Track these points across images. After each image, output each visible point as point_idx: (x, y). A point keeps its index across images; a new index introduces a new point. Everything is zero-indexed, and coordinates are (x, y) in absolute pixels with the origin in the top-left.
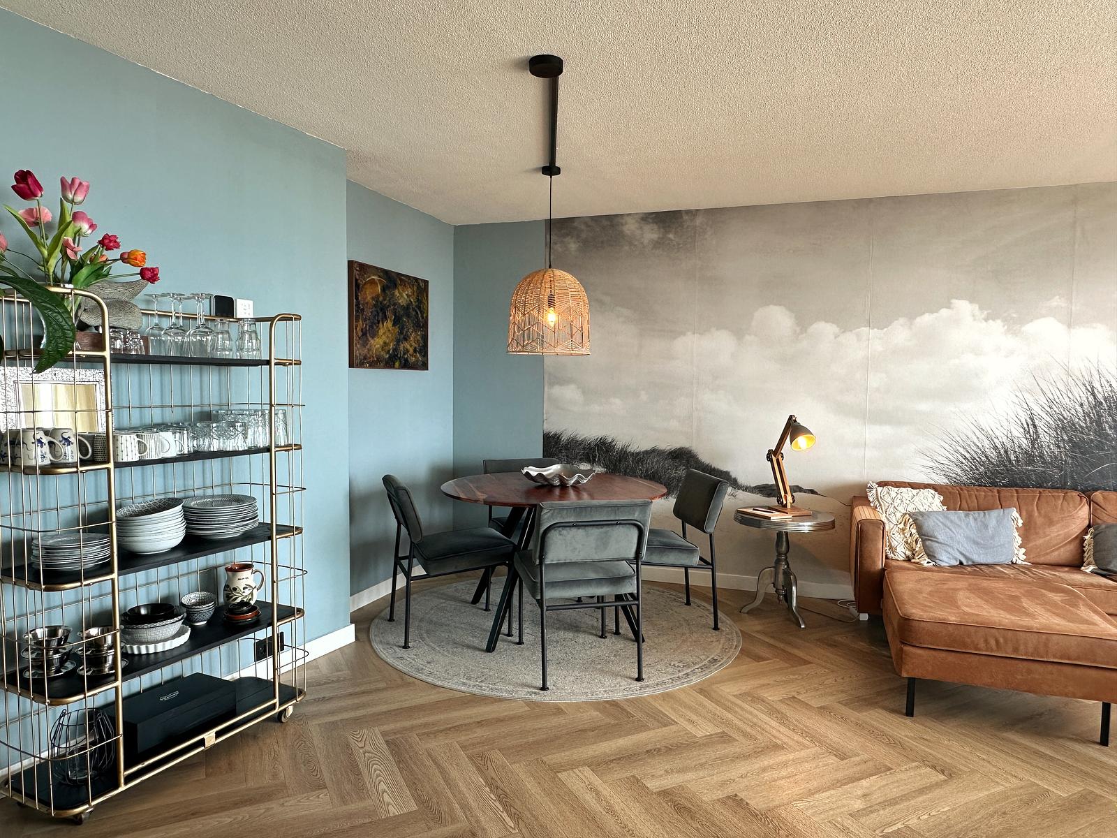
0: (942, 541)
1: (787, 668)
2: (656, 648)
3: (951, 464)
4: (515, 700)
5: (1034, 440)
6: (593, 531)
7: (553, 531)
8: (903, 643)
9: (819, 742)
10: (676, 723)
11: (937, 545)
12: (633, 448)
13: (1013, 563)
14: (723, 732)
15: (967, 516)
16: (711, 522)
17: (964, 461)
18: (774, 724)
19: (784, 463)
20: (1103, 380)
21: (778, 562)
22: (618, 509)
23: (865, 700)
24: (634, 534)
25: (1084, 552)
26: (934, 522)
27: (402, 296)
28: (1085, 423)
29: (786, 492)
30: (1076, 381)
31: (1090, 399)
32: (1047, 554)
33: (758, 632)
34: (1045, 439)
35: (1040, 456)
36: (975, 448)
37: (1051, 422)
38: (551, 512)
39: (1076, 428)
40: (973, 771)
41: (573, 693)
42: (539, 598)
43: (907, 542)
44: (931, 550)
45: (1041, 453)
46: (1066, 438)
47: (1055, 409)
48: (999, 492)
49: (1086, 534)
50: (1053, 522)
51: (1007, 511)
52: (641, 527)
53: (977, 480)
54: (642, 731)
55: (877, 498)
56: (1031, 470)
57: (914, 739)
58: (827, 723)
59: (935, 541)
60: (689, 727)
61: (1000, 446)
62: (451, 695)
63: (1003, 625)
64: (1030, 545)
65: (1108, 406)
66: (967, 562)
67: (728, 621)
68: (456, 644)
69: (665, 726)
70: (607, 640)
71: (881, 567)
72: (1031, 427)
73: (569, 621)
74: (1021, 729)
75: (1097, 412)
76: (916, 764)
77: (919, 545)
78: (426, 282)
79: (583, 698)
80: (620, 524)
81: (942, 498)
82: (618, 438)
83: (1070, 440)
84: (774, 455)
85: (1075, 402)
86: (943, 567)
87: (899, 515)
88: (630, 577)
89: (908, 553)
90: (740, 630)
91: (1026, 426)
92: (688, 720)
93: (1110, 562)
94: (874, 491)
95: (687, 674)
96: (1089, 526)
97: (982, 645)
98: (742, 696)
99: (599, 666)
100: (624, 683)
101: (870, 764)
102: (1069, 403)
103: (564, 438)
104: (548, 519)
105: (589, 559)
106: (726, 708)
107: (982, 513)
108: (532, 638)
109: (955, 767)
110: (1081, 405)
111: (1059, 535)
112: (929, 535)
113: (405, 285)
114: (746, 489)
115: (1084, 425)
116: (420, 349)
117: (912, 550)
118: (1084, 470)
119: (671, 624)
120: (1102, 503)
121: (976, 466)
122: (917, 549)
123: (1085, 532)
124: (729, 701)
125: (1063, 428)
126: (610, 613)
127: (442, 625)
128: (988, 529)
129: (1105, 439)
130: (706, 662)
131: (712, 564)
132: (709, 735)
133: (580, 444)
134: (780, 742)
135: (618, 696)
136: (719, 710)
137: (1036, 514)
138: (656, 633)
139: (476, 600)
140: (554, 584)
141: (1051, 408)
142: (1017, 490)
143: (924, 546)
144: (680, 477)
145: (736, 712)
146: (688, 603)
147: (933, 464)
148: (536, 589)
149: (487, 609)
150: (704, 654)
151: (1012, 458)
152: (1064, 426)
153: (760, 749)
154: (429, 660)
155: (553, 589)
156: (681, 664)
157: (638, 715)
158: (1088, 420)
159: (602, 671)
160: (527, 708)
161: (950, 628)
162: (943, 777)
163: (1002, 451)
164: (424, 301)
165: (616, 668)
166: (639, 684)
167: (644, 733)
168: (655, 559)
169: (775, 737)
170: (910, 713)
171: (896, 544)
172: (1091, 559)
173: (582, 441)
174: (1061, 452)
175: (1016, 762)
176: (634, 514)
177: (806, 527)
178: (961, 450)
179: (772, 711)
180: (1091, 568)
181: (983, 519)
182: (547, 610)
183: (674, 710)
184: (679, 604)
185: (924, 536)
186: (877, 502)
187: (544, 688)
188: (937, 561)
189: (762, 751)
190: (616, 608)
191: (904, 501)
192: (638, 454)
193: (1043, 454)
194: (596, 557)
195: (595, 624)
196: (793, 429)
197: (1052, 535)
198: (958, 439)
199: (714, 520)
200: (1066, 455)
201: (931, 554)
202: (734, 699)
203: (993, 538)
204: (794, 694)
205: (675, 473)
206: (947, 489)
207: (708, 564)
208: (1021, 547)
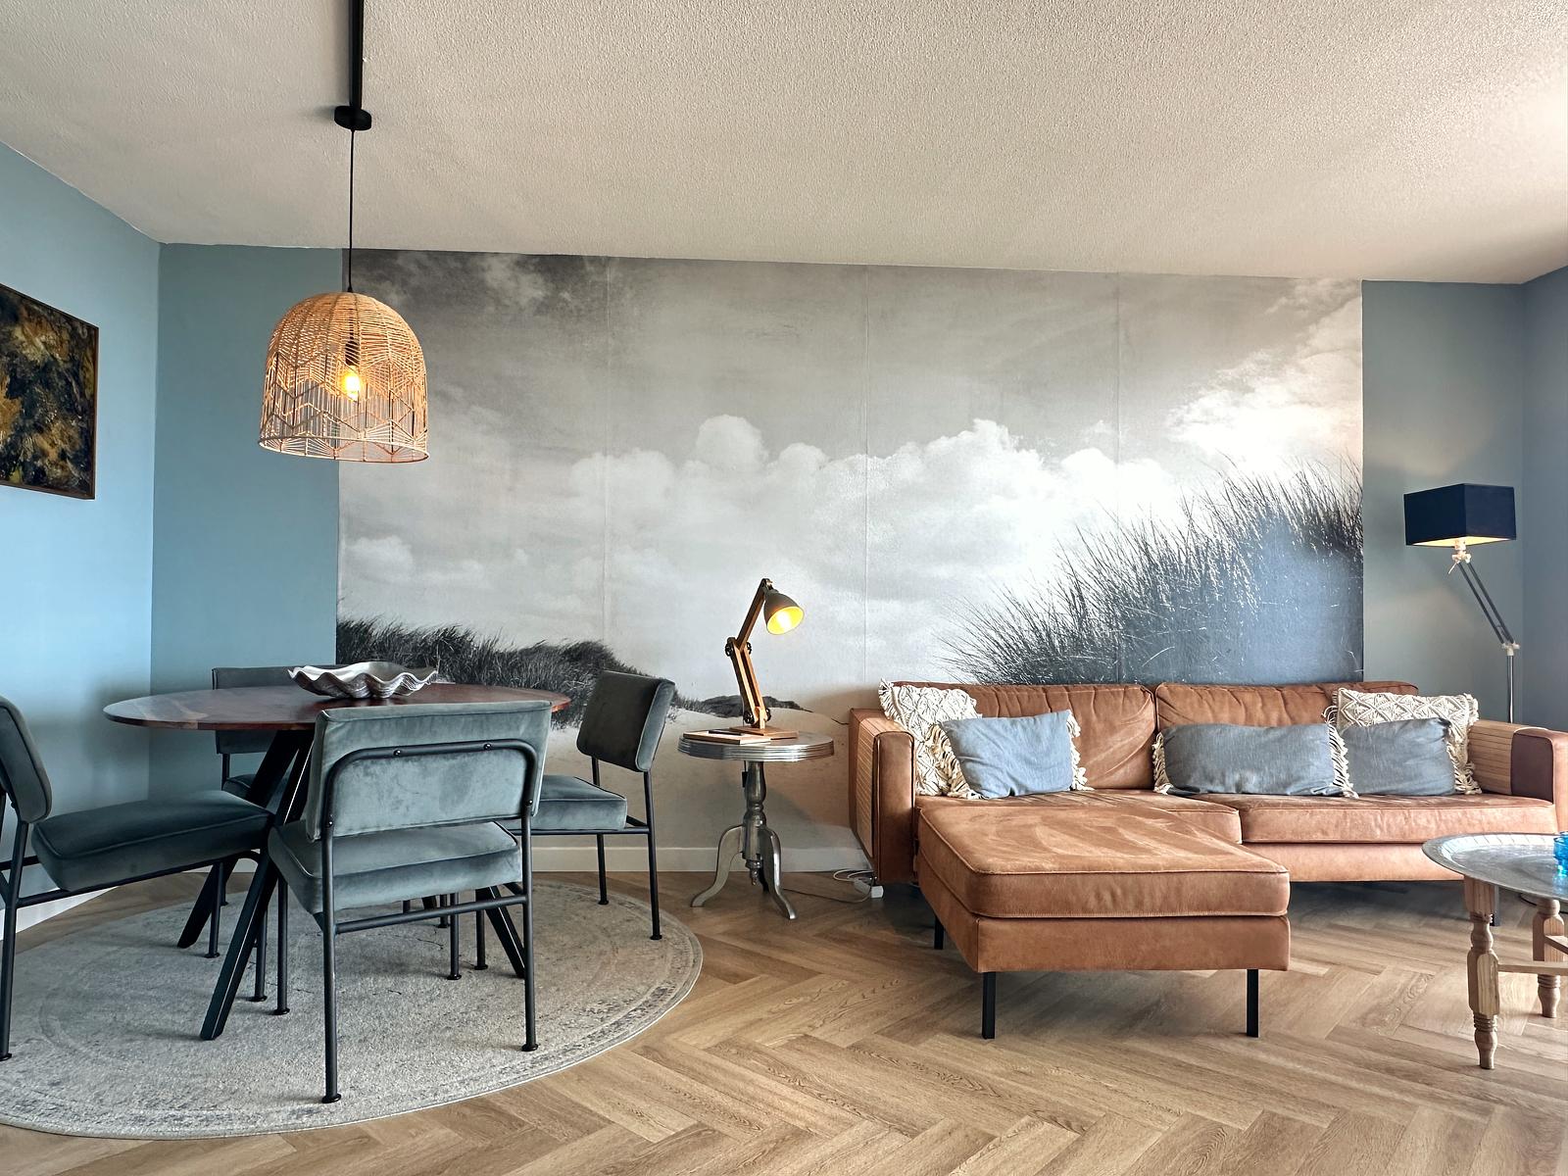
0: (988, 762)
1: (783, 987)
2: (555, 985)
3: (980, 655)
4: (264, 1134)
5: (1082, 617)
6: (435, 765)
7: (351, 768)
8: (977, 916)
9: (866, 1110)
10: (610, 1122)
11: (981, 767)
12: (504, 646)
13: (1071, 789)
14: (700, 1124)
15: (1013, 724)
16: (646, 751)
17: (997, 651)
18: (786, 1091)
19: (751, 658)
20: (1157, 535)
21: (749, 816)
22: (487, 719)
23: (916, 1021)
24: (519, 765)
25: (1153, 767)
26: (974, 733)
27: (32, 343)
28: (1140, 593)
29: (757, 704)
30: (1127, 535)
31: (1144, 561)
32: (1111, 773)
33: (724, 934)
34: (1095, 615)
35: (1089, 640)
36: (1009, 631)
37: (1101, 592)
38: (348, 727)
39: (1130, 599)
40: (1109, 1116)
41: (395, 1098)
42: (320, 909)
43: (939, 768)
44: (974, 775)
45: (1089, 635)
46: (1118, 614)
47: (1105, 575)
48: (1045, 690)
49: (1155, 741)
50: (1115, 728)
51: (1061, 714)
52: (530, 752)
53: (1014, 676)
54: (542, 1154)
55: (894, 703)
56: (1080, 660)
57: (1008, 1076)
58: (869, 1072)
59: (979, 762)
60: (636, 1127)
61: (1040, 628)
62: (102, 1150)
63: (1120, 869)
64: (1091, 762)
65: (1164, 570)
66: (1019, 791)
67: (673, 923)
68: (130, 1032)
69: (589, 1132)
70: (462, 982)
71: (910, 806)
72: (1077, 599)
73: (384, 956)
74: (1144, 1030)
75: (1153, 578)
76: (1025, 1120)
77: (956, 770)
78: (93, 331)
79: (416, 1105)
80: (491, 748)
81: (975, 703)
82: (477, 629)
83: (1124, 616)
84: (736, 646)
85: (1127, 566)
86: (992, 800)
87: (925, 727)
88: (510, 852)
89: (942, 784)
90: (696, 935)
91: (1071, 598)
92: (630, 1112)
93: (1189, 777)
94: (889, 693)
95: (618, 1024)
96: (1156, 732)
97: (1092, 902)
98: (723, 1047)
99: (448, 1034)
100: (498, 1060)
101: (959, 1135)
102: (1119, 565)
103: (377, 631)
104: (340, 741)
105: (429, 821)
106: (696, 1076)
107: (1031, 719)
108: (306, 998)
109: (1084, 1113)
110: (1134, 569)
111: (1123, 746)
112: (970, 752)
113: (40, 323)
114: (692, 706)
115: (1139, 596)
116: (76, 457)
117: (948, 778)
118: (1141, 658)
119: (578, 939)
120: (1169, 698)
121: (1012, 657)
122: (954, 776)
123: (1153, 739)
124: (698, 1060)
125: (1114, 600)
126: (467, 924)
127: (101, 997)
128: (1040, 741)
129: (1163, 614)
130: (648, 996)
131: (649, 825)
132: (673, 1136)
133: (407, 641)
134: (800, 1125)
135: (489, 1087)
136: (684, 1082)
137: (1094, 718)
138: (554, 957)
139: (189, 938)
140: (353, 879)
141: (1100, 573)
142: (1066, 688)
143: (964, 770)
144: (585, 691)
145: (715, 1081)
146: (604, 901)
147: (958, 657)
148: (315, 892)
149: (212, 954)
150: (643, 984)
151: (1057, 643)
152: (1115, 598)
153: (772, 1146)
154: (56, 1077)
155: (352, 889)
156: (604, 1007)
157: (532, 1119)
158: (1143, 589)
159: (455, 1043)
160: (290, 1149)
161: (1047, 881)
162: (1072, 1135)
163: (1044, 633)
164: (87, 364)
165: (481, 1034)
166: (529, 1056)
167: (547, 1157)
168: (552, 822)
169: (792, 1116)
170: (988, 1033)
171: (925, 771)
172: (1164, 776)
173: (411, 636)
174: (1114, 634)
175: (1160, 1085)
176: (518, 728)
177: (793, 753)
178: (993, 634)
179: (776, 1068)
180: (1168, 786)
181: (1034, 728)
182: (338, 932)
183: (602, 1096)
184: (588, 904)
185: (963, 755)
186: (894, 710)
187: (330, 1097)
188: (984, 792)
189: (774, 1149)
190: (479, 913)
191: (931, 706)
192: (511, 655)
193: (1093, 636)
194: (443, 817)
195: (438, 956)
196: (767, 599)
197: (1116, 747)
198: (988, 618)
199: (651, 748)
200: (1120, 637)
201: (975, 781)
202: (706, 1057)
203: (1047, 754)
204: (805, 1029)
205: (576, 685)
206: (978, 689)
207: (642, 826)
208: (1080, 765)
